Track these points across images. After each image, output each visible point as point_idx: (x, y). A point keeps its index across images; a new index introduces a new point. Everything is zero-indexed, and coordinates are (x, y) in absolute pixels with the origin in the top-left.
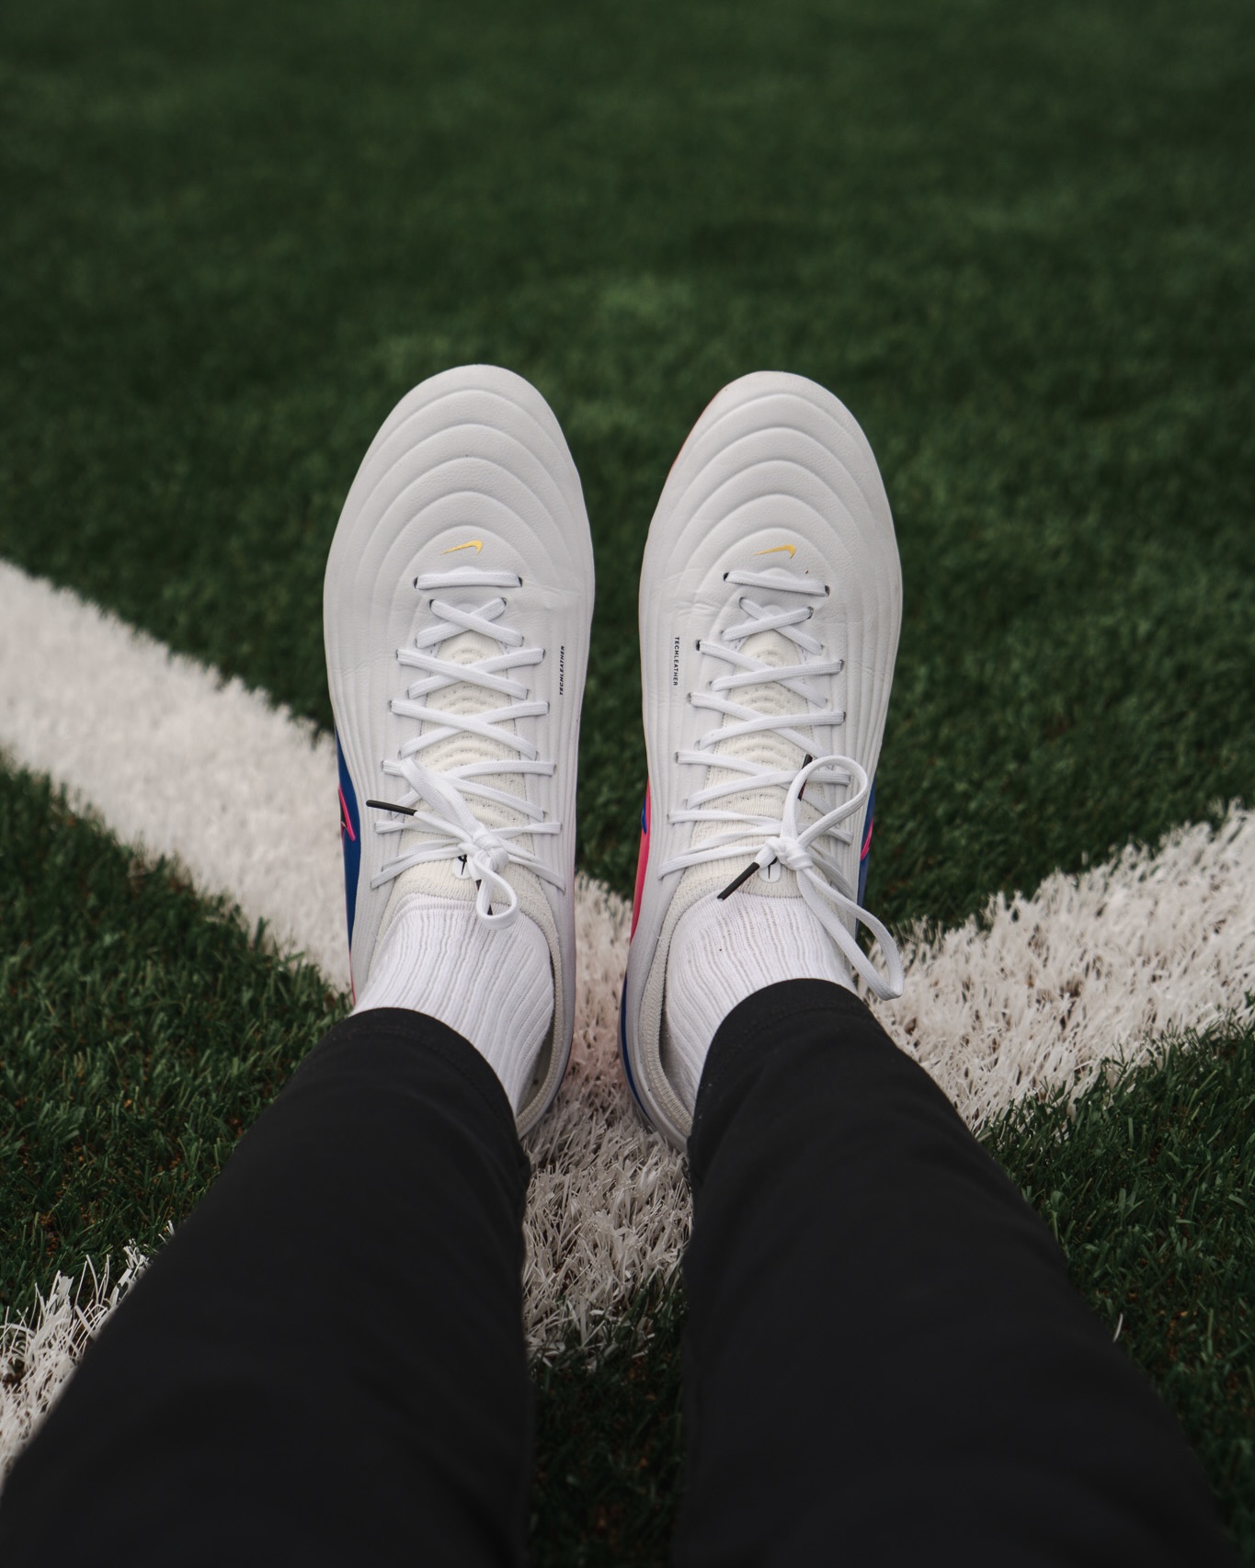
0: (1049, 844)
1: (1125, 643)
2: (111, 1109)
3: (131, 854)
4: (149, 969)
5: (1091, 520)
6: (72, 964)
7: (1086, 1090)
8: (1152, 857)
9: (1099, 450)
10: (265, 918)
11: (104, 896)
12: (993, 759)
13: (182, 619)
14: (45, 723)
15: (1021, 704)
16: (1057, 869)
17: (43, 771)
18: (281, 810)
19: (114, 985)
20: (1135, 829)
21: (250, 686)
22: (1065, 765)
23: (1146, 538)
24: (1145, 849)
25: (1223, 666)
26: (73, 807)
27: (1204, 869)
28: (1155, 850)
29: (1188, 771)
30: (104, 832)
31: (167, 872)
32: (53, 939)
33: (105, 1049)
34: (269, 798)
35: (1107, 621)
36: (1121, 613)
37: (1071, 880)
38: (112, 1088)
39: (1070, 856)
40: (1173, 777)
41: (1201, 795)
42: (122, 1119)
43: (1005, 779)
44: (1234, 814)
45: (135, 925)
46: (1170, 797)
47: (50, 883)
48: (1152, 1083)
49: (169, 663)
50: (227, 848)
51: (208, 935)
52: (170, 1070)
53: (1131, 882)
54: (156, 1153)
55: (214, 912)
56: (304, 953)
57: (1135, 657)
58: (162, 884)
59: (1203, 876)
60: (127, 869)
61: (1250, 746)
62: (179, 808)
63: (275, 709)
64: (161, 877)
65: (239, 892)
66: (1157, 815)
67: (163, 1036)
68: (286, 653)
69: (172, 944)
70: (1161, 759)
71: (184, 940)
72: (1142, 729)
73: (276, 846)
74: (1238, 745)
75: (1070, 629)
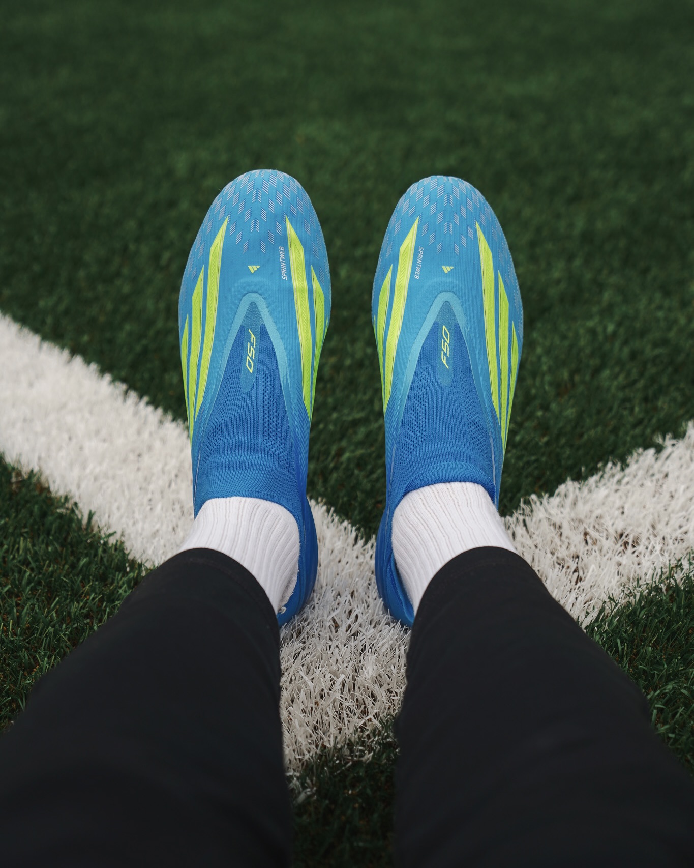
0: (563, 462)
1: (601, 338)
3: (13, 468)
4: (22, 542)
5: (577, 262)
7: (592, 621)
8: (623, 469)
9: (580, 224)
10: (93, 511)
12: (528, 409)
13: (49, 320)
15: (543, 375)
16: (569, 479)
18: (104, 440)
19: (1, 552)
20: (612, 452)
21: (88, 362)
22: (570, 412)
23: (609, 274)
24: (619, 464)
25: (657, 351)
27: (653, 475)
28: (625, 465)
29: (641, 416)
31: (34, 480)
34: (97, 432)
35: (590, 324)
36: (597, 319)
37: (576, 485)
39: (576, 470)
40: (631, 419)
41: (648, 431)
43: (536, 421)
44: (669, 442)
45: (14, 515)
46: (632, 432)
48: (629, 615)
49: (40, 347)
50: (71, 465)
51: (58, 521)
52: (33, 609)
53: (612, 485)
54: (23, 665)
55: (62, 506)
56: (115, 532)
57: (607, 346)
58: (31, 487)
59: (652, 481)
60: (11, 478)
61: (674, 400)
62: (43, 439)
63: (102, 376)
64: (31, 484)
65: (77, 494)
66: (625, 443)
67: (29, 588)
68: (110, 341)
69: (36, 527)
70: (625, 408)
71: (43, 525)
72: (613, 390)
73: (100, 463)
74: (667, 399)
75: (569, 329)
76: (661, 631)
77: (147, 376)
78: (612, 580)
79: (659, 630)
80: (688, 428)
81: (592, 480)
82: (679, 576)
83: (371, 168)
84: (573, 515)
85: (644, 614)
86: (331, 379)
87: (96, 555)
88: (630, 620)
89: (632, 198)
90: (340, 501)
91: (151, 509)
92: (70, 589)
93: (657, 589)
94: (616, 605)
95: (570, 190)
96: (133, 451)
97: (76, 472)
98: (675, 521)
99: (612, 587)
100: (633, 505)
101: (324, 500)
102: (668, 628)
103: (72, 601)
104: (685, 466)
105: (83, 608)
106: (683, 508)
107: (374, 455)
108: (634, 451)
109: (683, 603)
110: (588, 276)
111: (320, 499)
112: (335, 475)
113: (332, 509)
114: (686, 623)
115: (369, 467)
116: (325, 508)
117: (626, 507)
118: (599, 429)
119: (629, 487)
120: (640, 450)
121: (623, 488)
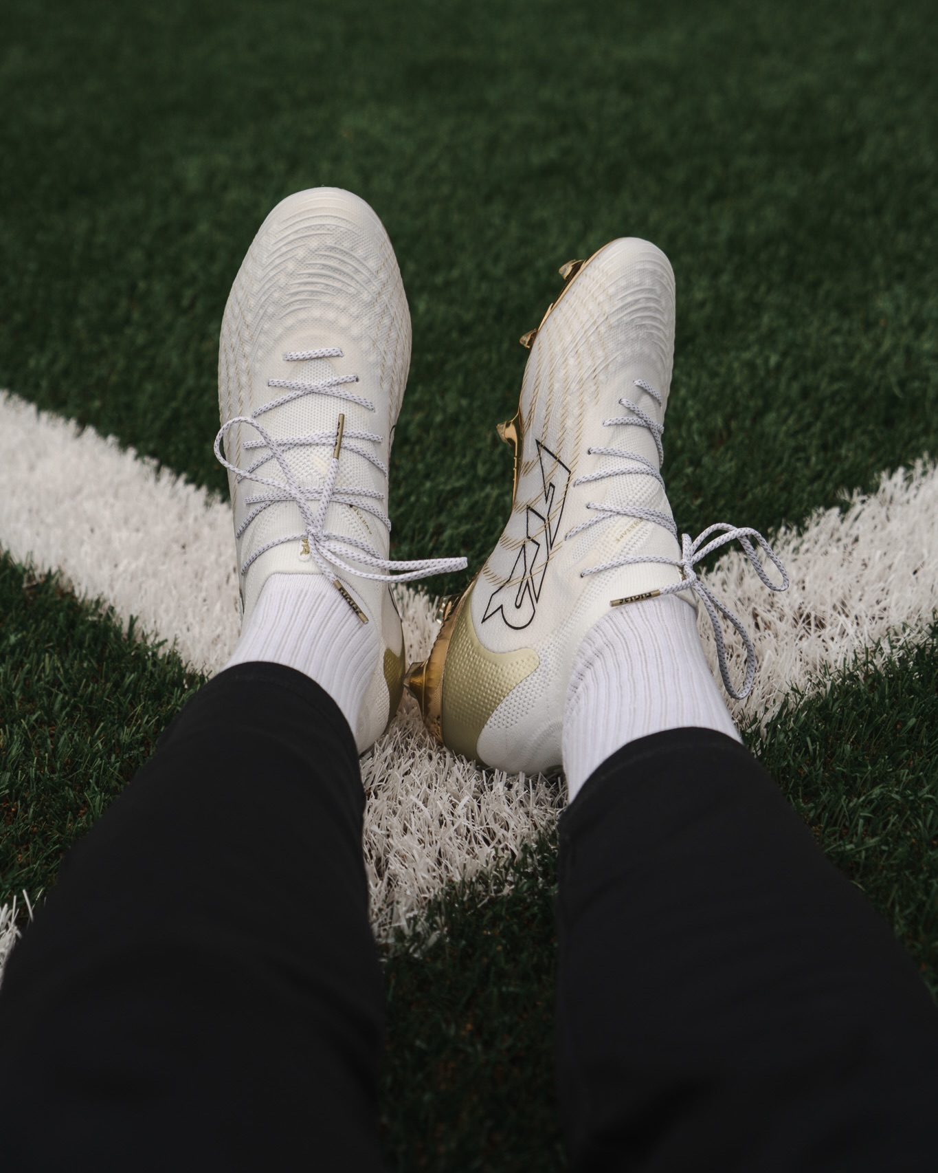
1: (762, 373)
2: (28, 772)
3: (25, 570)
4: (47, 660)
5: (725, 278)
7: (773, 717)
8: (800, 534)
9: (726, 227)
10: (134, 617)
11: (6, 605)
12: (674, 465)
13: (44, 384)
15: (691, 422)
18: (138, 530)
19: (21, 675)
20: (785, 514)
21: (103, 434)
22: (728, 467)
23: (768, 291)
24: (795, 528)
25: (836, 386)
27: (839, 540)
28: (802, 529)
29: (819, 467)
31: (53, 582)
33: (20, 725)
34: (126, 521)
35: (747, 355)
36: (755, 349)
38: (27, 756)
40: (807, 473)
41: (830, 486)
42: (38, 780)
43: (685, 480)
44: (857, 499)
45: (34, 626)
46: (809, 488)
48: (819, 708)
49: (38, 418)
50: (99, 561)
51: (92, 630)
52: (71, 739)
53: (788, 553)
54: (69, 806)
55: (94, 612)
56: (166, 641)
57: (771, 383)
58: (50, 592)
59: (838, 547)
60: (22, 583)
61: (862, 446)
62: (57, 532)
63: (124, 451)
64: (48, 588)
65: (111, 597)
66: (800, 502)
67: (64, 713)
68: (129, 407)
69: (63, 640)
70: (799, 459)
71: (72, 636)
72: (781, 436)
73: (136, 558)
74: (852, 445)
75: (720, 363)
76: (861, 726)
77: (182, 447)
78: (793, 668)
79: (858, 725)
80: (881, 481)
82: (879, 662)
83: (444, 168)
84: (739, 593)
85: (839, 707)
86: (419, 440)
87: (145, 669)
88: (820, 715)
89: (793, 192)
90: (447, 588)
91: (208, 610)
92: (117, 712)
93: (852, 677)
94: (802, 696)
95: (710, 185)
96: (177, 541)
97: (106, 570)
98: (870, 597)
99: (794, 676)
100: (816, 577)
101: (426, 588)
102: (869, 722)
103: (122, 726)
104: (879, 527)
105: (137, 732)
106: (880, 578)
107: (483, 531)
108: (813, 511)
109: (887, 693)
110: (741, 295)
111: (420, 587)
114: (892, 715)
115: (478, 546)
116: (427, 597)
117: (807, 579)
118: (767, 486)
119: (809, 555)
120: (821, 510)
121: (801, 556)
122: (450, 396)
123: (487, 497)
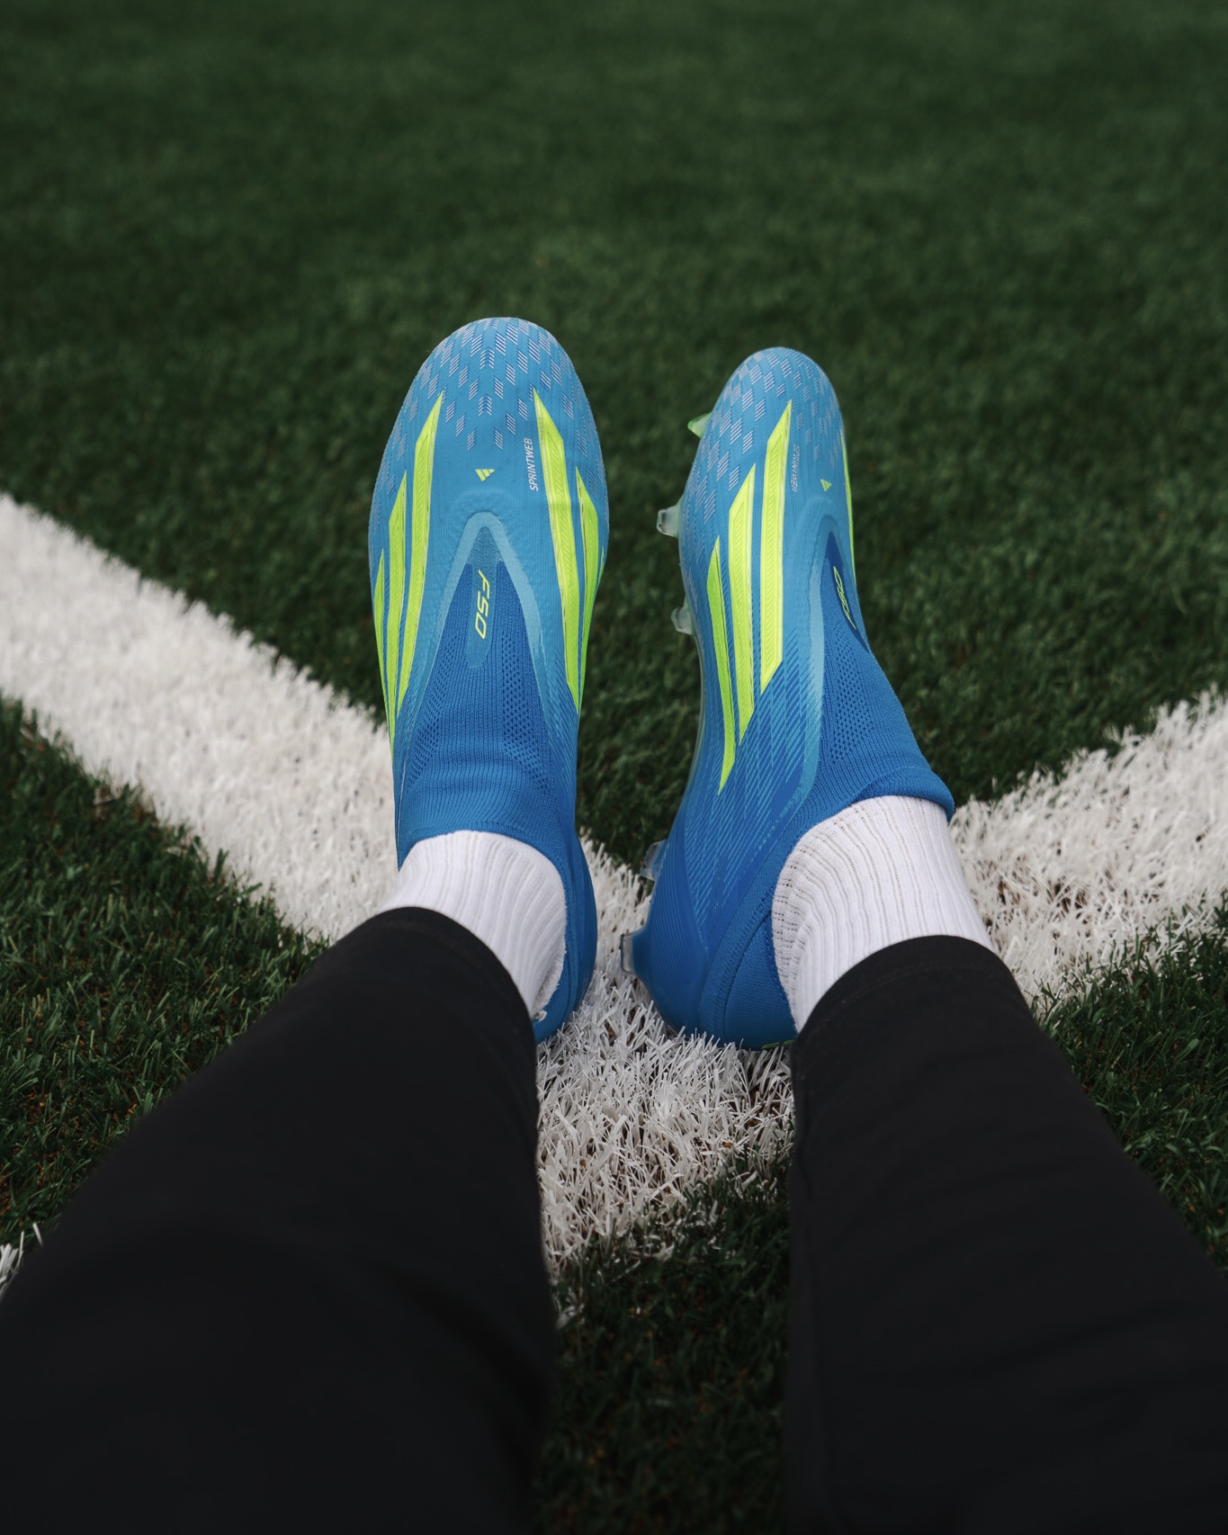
0: (962, 771)
1: (1016, 573)
2: (67, 1055)
3: (97, 783)
4: (110, 902)
5: (976, 454)
6: (35, 897)
8: (1057, 783)
9: (979, 394)
10: (224, 851)
11: (67, 829)
13: (153, 545)
14: (19, 648)
15: (928, 632)
16: (972, 797)
17: (17, 697)
18: (242, 737)
19: (77, 919)
20: (1038, 755)
21: (215, 612)
22: (971, 691)
23: (1027, 472)
24: (1051, 774)
25: (1105, 594)
26: (43, 733)
27: (1105, 791)
28: (1060, 776)
29: (1083, 696)
30: (72, 760)
31: (130, 801)
32: (18, 872)
33: (65, 989)
34: (231, 724)
35: (998, 551)
36: (1009, 543)
37: (984, 806)
38: (68, 1032)
39: (983, 783)
40: (1068, 703)
41: (1095, 721)
42: (78, 1066)
43: (921, 703)
44: (1128, 740)
45: (98, 858)
46: (1069, 723)
47: (17, 813)
48: (1075, 1018)
49: (139, 588)
50: (190, 776)
51: (169, 867)
52: (127, 1011)
53: (1040, 806)
54: (112, 1103)
55: (176, 842)
56: (260, 885)
57: (1027, 587)
58: (126, 812)
59: (1103, 801)
60: (93, 797)
61: (1135, 672)
62: (144, 735)
63: (238, 634)
64: (125, 806)
65: (199, 823)
66: (1059, 741)
67: (121, 977)
68: (249, 579)
69: (133, 877)
70: (1058, 685)
71: (145, 873)
72: (1037, 654)
73: (236, 773)
74: (1123, 670)
75: (966, 559)
76: (1128, 1045)
77: (308, 634)
78: (1047, 961)
79: (1125, 1044)
80: (1158, 717)
81: (1009, 800)
82: (1152, 955)
83: (651, 307)
84: (980, 856)
85: (1100, 1017)
87: (229, 921)
88: (1077, 1026)
89: (1060, 353)
90: (615, 833)
91: (317, 846)
92: (188, 978)
93: (1119, 976)
94: (1055, 1002)
95: (962, 341)
96: (288, 754)
97: (197, 787)
98: (1143, 867)
99: (1046, 972)
100: (1075, 839)
101: (589, 831)
102: (1140, 1040)
103: (191, 997)
104: (1155, 778)
105: (209, 1008)
106: (1154, 845)
107: (666, 759)
108: (1074, 753)
109: (1161, 1001)
110: (995, 475)
112: (605, 791)
113: (602, 846)
114: (1169, 1034)
115: (658, 778)
117: (1065, 842)
118: (1018, 717)
119: (1067, 810)
120: (1084, 752)
121: (1057, 812)
122: (639, 585)
123: (675, 715)
